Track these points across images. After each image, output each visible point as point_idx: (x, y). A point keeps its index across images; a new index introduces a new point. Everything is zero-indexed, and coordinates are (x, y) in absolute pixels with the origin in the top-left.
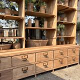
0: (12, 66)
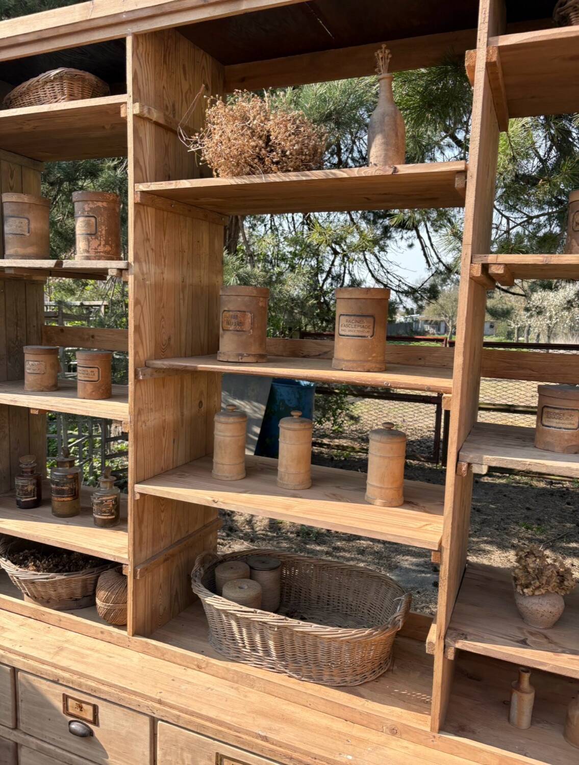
0: (16, 723)
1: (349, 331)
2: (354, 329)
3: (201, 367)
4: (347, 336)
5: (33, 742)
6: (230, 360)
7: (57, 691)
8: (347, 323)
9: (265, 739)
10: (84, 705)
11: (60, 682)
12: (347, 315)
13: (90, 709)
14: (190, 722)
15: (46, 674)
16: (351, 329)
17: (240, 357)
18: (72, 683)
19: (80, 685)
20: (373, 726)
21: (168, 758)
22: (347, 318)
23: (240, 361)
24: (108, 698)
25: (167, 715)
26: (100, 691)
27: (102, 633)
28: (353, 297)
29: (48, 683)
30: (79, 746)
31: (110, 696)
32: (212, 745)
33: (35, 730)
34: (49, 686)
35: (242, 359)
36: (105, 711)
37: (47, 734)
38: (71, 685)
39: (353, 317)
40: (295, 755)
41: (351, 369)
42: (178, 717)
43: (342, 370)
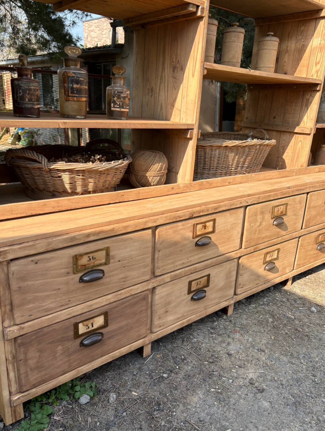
0: (153, 273)
5: (167, 277)
7: (189, 225)
9: (289, 188)
10: (207, 224)
11: (195, 216)
13: (211, 223)
14: (264, 197)
15: (184, 216)
18: (202, 211)
19: (208, 210)
20: (291, 175)
21: (252, 225)
24: (224, 209)
25: (254, 200)
26: (220, 207)
27: (172, 188)
29: (184, 222)
30: (200, 256)
31: (226, 206)
32: (270, 204)
33: (169, 266)
34: (183, 225)
36: (220, 220)
37: (178, 263)
38: (201, 214)
40: (299, 188)
42: (259, 198)
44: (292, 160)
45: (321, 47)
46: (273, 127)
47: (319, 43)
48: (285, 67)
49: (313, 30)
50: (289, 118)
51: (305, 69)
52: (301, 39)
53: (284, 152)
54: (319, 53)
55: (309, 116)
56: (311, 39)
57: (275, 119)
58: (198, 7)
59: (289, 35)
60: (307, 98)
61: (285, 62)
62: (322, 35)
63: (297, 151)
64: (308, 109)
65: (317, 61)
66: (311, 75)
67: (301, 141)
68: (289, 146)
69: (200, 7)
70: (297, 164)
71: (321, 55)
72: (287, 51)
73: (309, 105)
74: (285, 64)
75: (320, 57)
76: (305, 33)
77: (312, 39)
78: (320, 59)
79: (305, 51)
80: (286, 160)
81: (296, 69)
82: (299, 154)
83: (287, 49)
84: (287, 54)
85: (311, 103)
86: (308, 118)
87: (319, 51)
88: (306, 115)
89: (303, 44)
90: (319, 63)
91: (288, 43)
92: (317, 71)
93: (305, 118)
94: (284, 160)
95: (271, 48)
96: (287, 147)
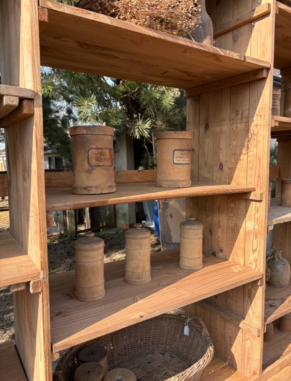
1: (183, 161)
2: (186, 159)
3: (111, 201)
4: (181, 164)
6: (103, 192)
8: (181, 155)
12: (180, 150)
16: (184, 159)
17: (111, 188)
22: (181, 152)
23: (112, 191)
28: (186, 137)
35: (112, 190)
39: (184, 152)
41: (185, 186)
43: (179, 188)
44: (243, 360)
45: (256, 233)
46: (215, 310)
47: (253, 227)
48: (219, 243)
49: (245, 210)
50: (232, 304)
51: (241, 253)
52: (233, 217)
53: (231, 345)
54: (254, 239)
55: (254, 312)
56: (244, 220)
57: (217, 300)
58: (28, 284)
59: (219, 208)
60: (249, 288)
61: (219, 237)
62: (255, 219)
63: (247, 349)
64: (251, 303)
65: (254, 248)
66: (249, 262)
67: (248, 339)
68: (236, 340)
69: (31, 283)
70: (248, 366)
71: (257, 242)
72: (220, 226)
73: (252, 297)
74: (219, 239)
75: (256, 243)
76: (236, 211)
77: (244, 222)
78: (257, 246)
79: (239, 232)
80: (235, 356)
81: (232, 249)
82: (249, 354)
83: (219, 224)
84: (220, 230)
85: (254, 296)
86: (254, 314)
87: (254, 237)
88: (251, 308)
89: (235, 223)
90: (256, 250)
91: (219, 218)
92: (255, 260)
93: (250, 311)
94: (233, 355)
95: (193, 237)
96: (235, 340)
